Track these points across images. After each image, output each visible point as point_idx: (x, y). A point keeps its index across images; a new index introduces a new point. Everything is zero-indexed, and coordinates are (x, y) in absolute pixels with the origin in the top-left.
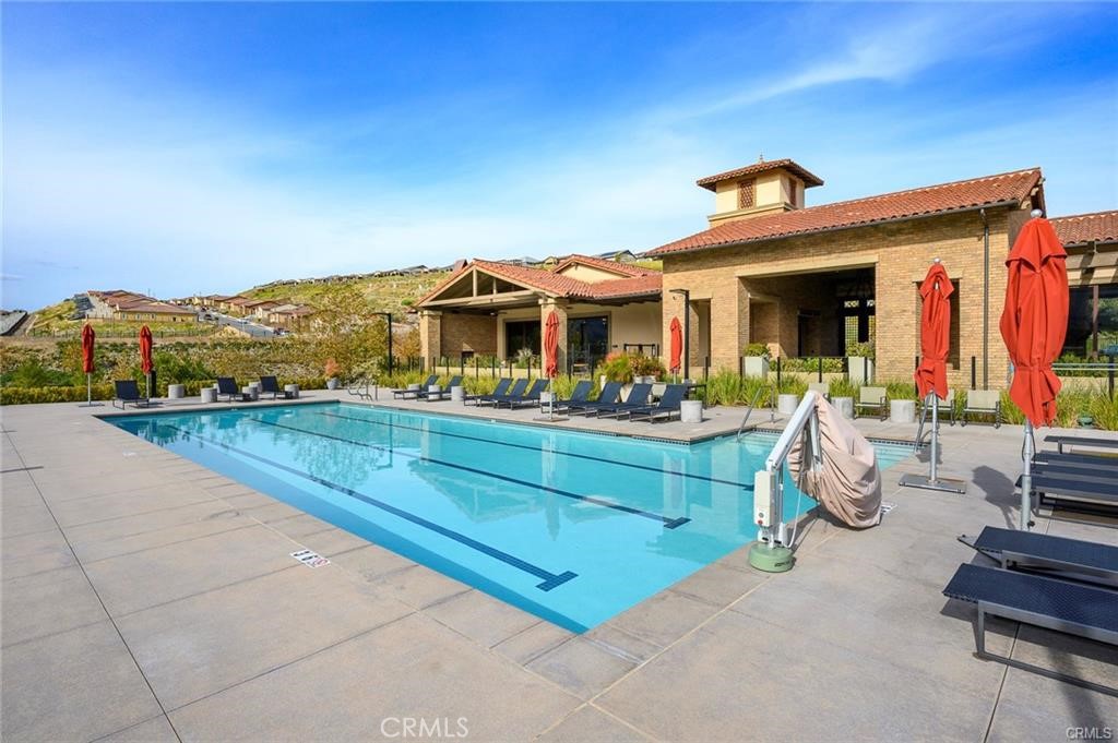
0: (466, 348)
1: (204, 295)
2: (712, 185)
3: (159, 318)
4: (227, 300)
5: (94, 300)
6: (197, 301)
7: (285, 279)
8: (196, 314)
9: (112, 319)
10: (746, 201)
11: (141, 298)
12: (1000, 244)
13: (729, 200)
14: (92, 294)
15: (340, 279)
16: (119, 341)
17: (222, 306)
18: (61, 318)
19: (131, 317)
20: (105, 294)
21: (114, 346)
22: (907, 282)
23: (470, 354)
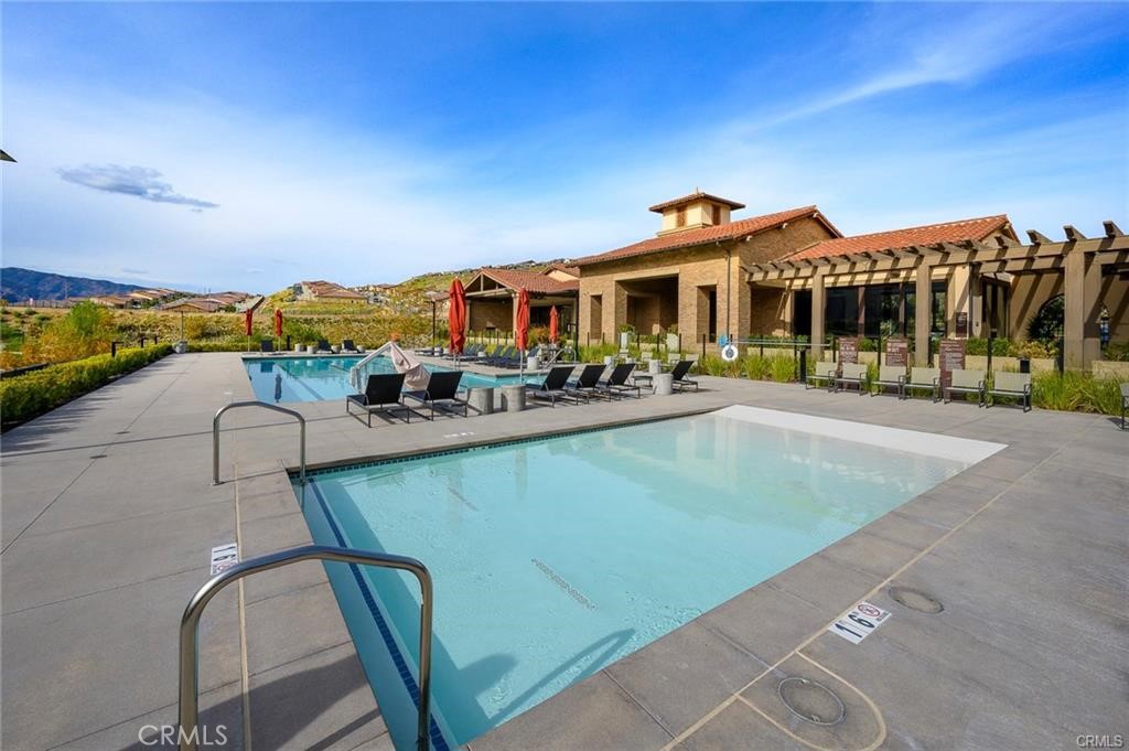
0: (490, 325)
1: (376, 284)
2: (661, 210)
3: (342, 301)
4: (390, 288)
5: (304, 288)
6: (371, 288)
7: (434, 272)
8: (368, 299)
9: (312, 302)
10: (681, 222)
11: (335, 286)
12: (735, 261)
13: (669, 222)
14: (305, 283)
15: (472, 271)
16: (309, 317)
17: (388, 292)
18: (282, 300)
19: (324, 300)
20: (312, 283)
21: (306, 320)
22: (693, 286)
23: (493, 329)
